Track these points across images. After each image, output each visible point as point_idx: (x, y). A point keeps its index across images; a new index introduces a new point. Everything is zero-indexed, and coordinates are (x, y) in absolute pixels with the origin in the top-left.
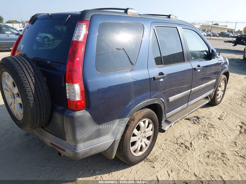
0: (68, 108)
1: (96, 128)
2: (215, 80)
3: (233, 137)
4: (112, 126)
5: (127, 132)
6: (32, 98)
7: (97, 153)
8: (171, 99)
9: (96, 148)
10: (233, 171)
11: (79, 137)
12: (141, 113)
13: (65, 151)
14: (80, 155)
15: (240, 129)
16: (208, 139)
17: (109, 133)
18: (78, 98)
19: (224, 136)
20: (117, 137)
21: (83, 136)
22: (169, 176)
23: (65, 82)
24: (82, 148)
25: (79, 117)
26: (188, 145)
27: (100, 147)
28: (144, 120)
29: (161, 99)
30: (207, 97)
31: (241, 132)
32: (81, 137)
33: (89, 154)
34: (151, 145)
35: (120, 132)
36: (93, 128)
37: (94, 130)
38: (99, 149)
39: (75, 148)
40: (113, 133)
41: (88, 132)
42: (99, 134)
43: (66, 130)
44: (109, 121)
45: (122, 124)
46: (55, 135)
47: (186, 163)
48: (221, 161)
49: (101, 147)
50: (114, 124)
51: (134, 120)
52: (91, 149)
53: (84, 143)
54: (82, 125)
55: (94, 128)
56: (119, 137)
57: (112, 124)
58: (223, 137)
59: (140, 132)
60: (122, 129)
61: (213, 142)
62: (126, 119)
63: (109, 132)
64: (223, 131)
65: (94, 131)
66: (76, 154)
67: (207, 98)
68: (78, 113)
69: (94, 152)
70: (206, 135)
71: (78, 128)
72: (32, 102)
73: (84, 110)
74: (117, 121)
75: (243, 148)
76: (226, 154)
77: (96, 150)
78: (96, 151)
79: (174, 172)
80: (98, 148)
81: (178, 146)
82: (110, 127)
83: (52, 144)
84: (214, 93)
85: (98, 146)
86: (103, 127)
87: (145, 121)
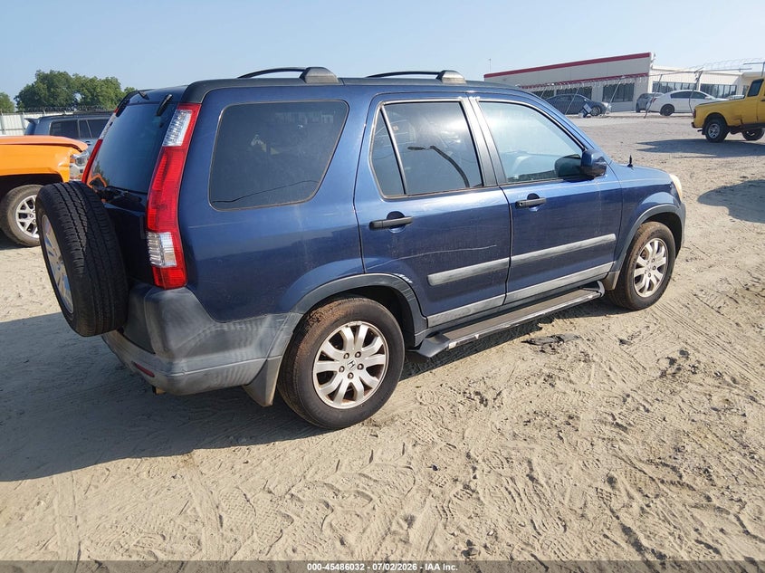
0: (154, 284)
1: (213, 329)
2: (612, 237)
3: (630, 385)
4: (254, 326)
5: (301, 347)
6: (81, 263)
7: (226, 386)
8: (437, 278)
9: (218, 373)
10: (571, 454)
11: (174, 344)
12: (341, 307)
13: (153, 376)
14: (183, 384)
15: (668, 366)
16: (553, 386)
17: (251, 343)
18: (171, 262)
19: (606, 381)
20: (272, 355)
21: (184, 342)
22: (403, 453)
23: (147, 229)
24: (186, 369)
25: (171, 300)
26: (489, 396)
27: (230, 373)
28: (353, 323)
29: (401, 276)
30: (596, 282)
31: (664, 374)
32: (180, 345)
33: (204, 386)
34: (381, 387)
35: (277, 343)
36: (205, 327)
37: (208, 332)
38: (227, 376)
39: (170, 368)
40: (261, 345)
41: (196, 335)
42: (222, 344)
43: (149, 330)
44: (245, 317)
45: (282, 326)
46: (138, 346)
47: (461, 431)
48: (555, 431)
49: (232, 372)
50: (261, 324)
51: (319, 321)
52: (206, 374)
53: (190, 359)
54: (180, 319)
55: (209, 328)
56: (277, 354)
57: (256, 324)
58: (604, 383)
59: (343, 352)
60: (283, 337)
61: (565, 393)
62: (292, 314)
63: (250, 339)
64: (610, 369)
65: (209, 335)
66: (172, 381)
67: (592, 285)
68: (169, 294)
69: (215, 383)
70: (552, 377)
71: (170, 324)
72: (81, 270)
73: (184, 288)
74: (269, 318)
75: (637, 409)
76: (578, 417)
77: (220, 377)
78: (219, 381)
79: (418, 448)
80: (225, 374)
81: (463, 399)
82: (250, 329)
83: (135, 365)
84: (618, 273)
85: (223, 369)
86: (232, 328)
87: (359, 326)
